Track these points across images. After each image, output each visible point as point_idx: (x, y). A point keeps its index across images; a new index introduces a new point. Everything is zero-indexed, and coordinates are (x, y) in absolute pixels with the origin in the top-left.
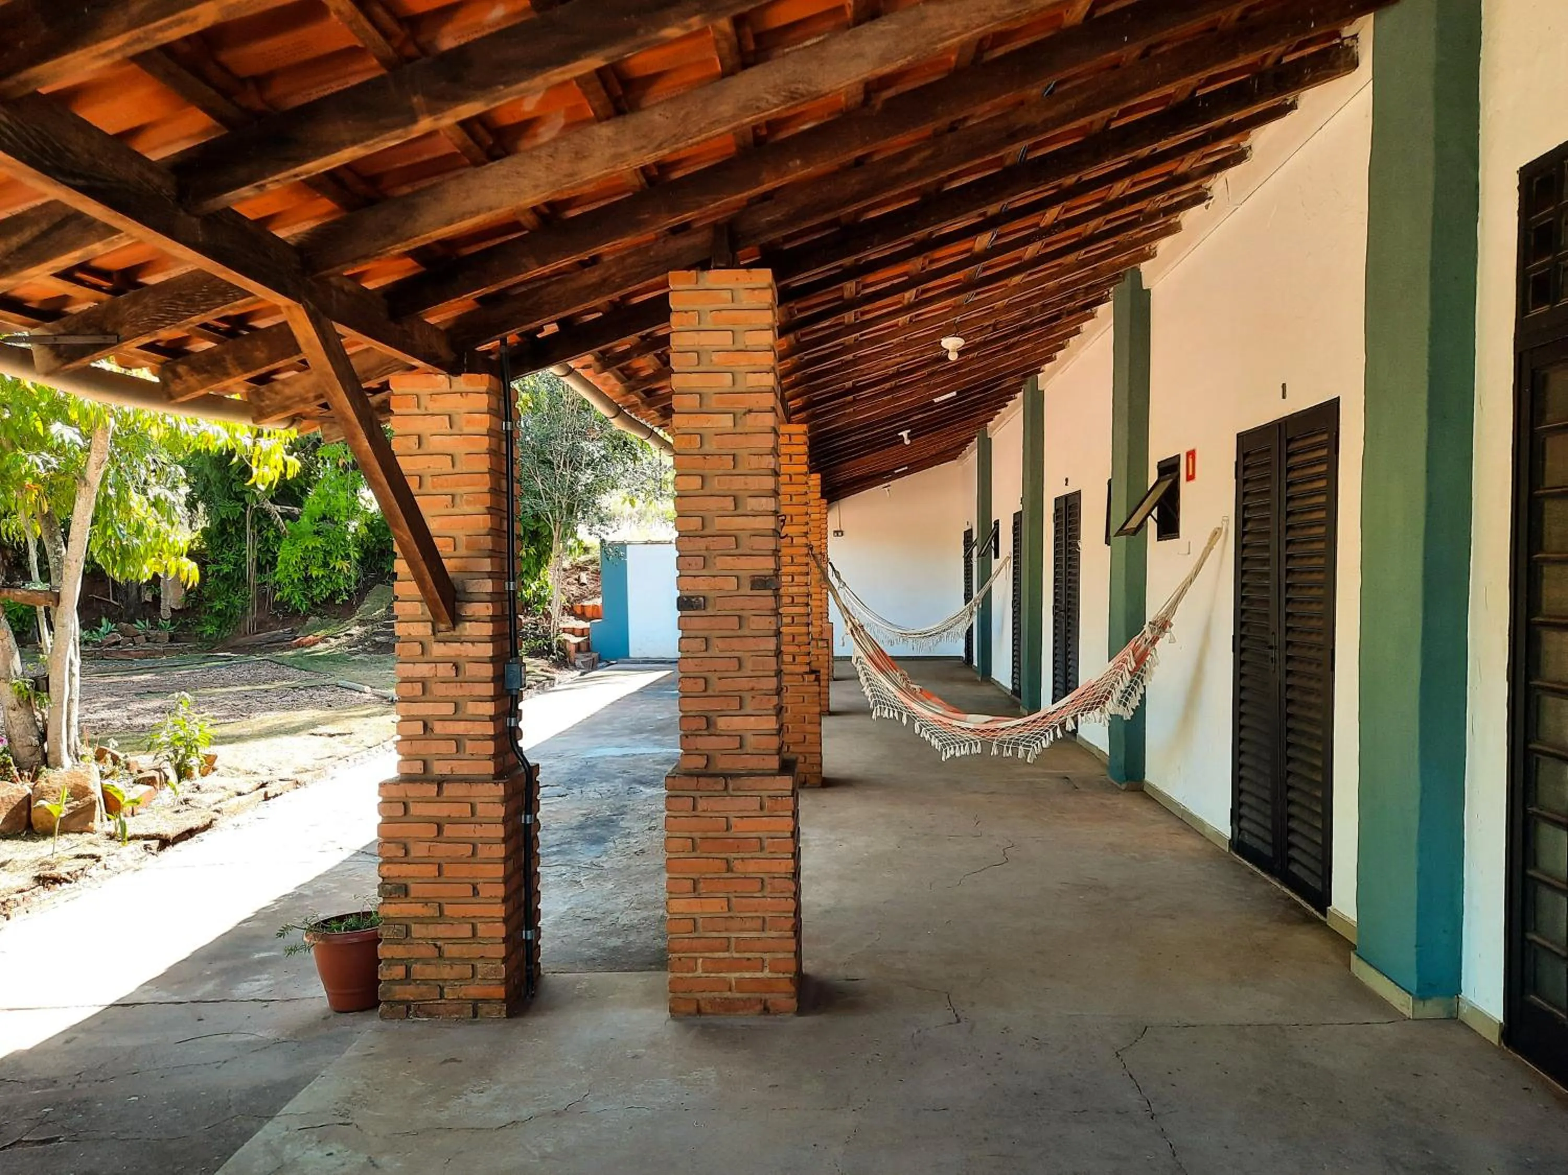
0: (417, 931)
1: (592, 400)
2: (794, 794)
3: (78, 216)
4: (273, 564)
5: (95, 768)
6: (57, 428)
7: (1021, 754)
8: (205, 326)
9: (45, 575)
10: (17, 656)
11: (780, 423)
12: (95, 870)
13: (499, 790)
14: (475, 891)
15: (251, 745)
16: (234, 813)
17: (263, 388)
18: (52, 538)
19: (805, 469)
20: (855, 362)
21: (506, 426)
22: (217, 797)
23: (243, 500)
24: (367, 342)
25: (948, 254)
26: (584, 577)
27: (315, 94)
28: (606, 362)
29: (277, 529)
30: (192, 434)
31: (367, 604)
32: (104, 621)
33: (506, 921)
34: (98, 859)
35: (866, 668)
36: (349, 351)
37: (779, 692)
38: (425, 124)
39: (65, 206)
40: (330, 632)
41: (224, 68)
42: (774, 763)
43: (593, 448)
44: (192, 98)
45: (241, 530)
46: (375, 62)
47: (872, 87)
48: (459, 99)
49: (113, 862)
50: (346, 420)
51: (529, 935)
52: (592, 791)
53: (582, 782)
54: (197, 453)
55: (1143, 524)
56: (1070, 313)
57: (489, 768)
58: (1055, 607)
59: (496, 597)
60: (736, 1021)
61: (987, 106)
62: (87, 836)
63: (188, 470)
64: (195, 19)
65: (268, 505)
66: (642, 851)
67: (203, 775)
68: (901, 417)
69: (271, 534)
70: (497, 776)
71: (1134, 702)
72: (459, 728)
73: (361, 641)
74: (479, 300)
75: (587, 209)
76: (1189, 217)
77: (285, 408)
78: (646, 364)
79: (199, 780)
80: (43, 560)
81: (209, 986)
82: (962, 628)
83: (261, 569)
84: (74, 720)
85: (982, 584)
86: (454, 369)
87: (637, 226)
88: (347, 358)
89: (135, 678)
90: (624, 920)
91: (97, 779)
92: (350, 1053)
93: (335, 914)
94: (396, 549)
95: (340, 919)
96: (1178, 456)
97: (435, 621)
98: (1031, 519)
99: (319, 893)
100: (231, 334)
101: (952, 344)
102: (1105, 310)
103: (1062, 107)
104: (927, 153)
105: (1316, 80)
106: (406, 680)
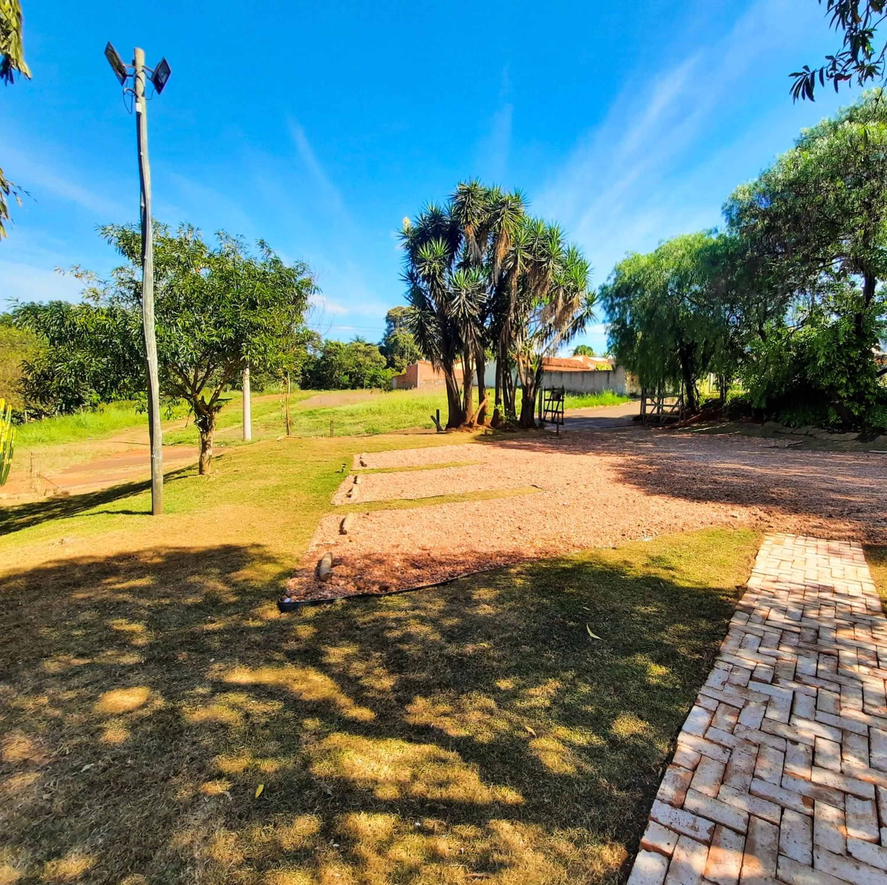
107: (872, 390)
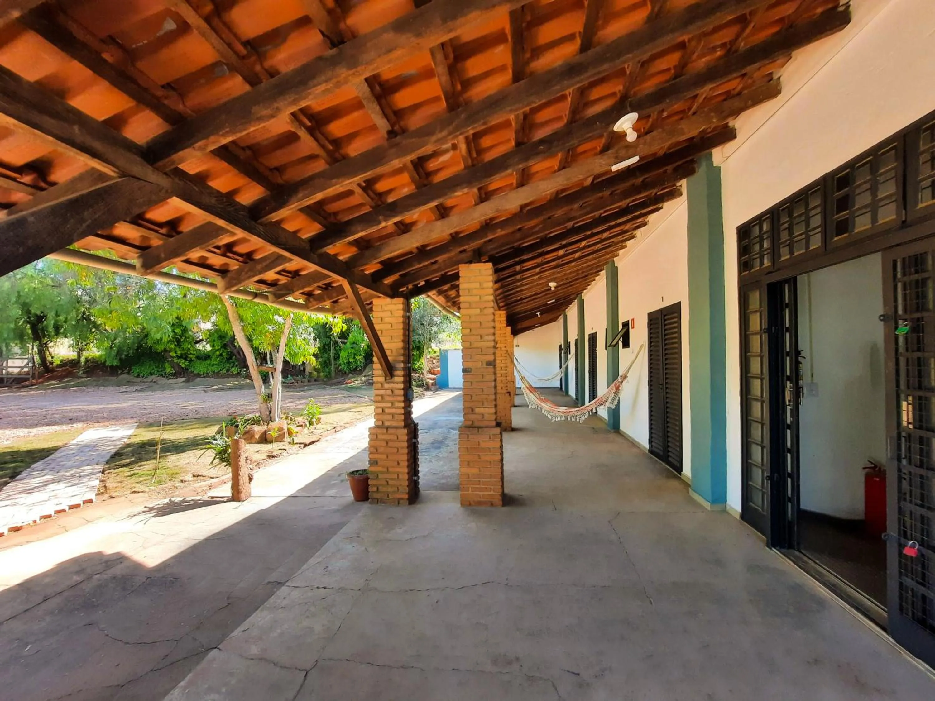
0: (380, 476)
1: (436, 305)
2: (501, 434)
3: (282, 256)
4: (339, 358)
5: (285, 422)
6: (276, 317)
7: (578, 420)
8: (319, 287)
9: (272, 362)
10: (263, 387)
11: (496, 310)
12: (285, 454)
13: (405, 431)
14: (398, 464)
15: (331, 415)
16: (326, 436)
17: (335, 305)
18: (274, 351)
19: (505, 325)
20: (522, 291)
21: (408, 314)
22: (321, 431)
23: (330, 338)
24: (365, 290)
25: (550, 257)
26: (434, 361)
27: (351, 217)
28: (440, 293)
29: (340, 347)
30: (315, 318)
31: (367, 370)
32: (289, 376)
33: (408, 473)
34: (286, 450)
35: (526, 392)
36: (360, 293)
37: (495, 400)
38: (383, 224)
39: (278, 253)
40: (355, 379)
41: (325, 211)
42: (494, 423)
43: (437, 320)
44: (315, 220)
45: (329, 347)
46: (369, 207)
47: (522, 207)
48: (394, 216)
49: (290, 451)
50: (359, 313)
51: (415, 478)
52: (437, 431)
53: (433, 429)
54: (317, 324)
55: (617, 343)
56: (592, 274)
57: (402, 424)
58: (589, 371)
59: (404, 369)
60: (482, 508)
61: (560, 211)
62: (282, 443)
63: (314, 329)
64: (315, 198)
65: (337, 339)
66: (452, 452)
67: (317, 424)
68: (537, 308)
69: (338, 348)
70: (405, 427)
71: (616, 402)
72: (393, 411)
73: (365, 382)
74: (400, 275)
75: (433, 247)
76: (629, 243)
77: (341, 310)
78: (452, 293)
79: (316, 426)
80: (271, 357)
81: (318, 492)
82: (559, 378)
83: (335, 359)
84: (280, 406)
85: (565, 363)
86: (392, 297)
87: (449, 251)
88: (359, 295)
89: (298, 394)
90: (446, 474)
91: (286, 425)
92: (360, 514)
93: (356, 469)
94: (374, 354)
95: (357, 471)
96: (628, 321)
97: (386, 376)
98: (581, 341)
99: (351, 463)
100: (326, 289)
101: (552, 285)
102: (603, 273)
103: (585, 211)
104: (541, 226)
105: (668, 200)
106: (377, 395)
107: (192, 352)
